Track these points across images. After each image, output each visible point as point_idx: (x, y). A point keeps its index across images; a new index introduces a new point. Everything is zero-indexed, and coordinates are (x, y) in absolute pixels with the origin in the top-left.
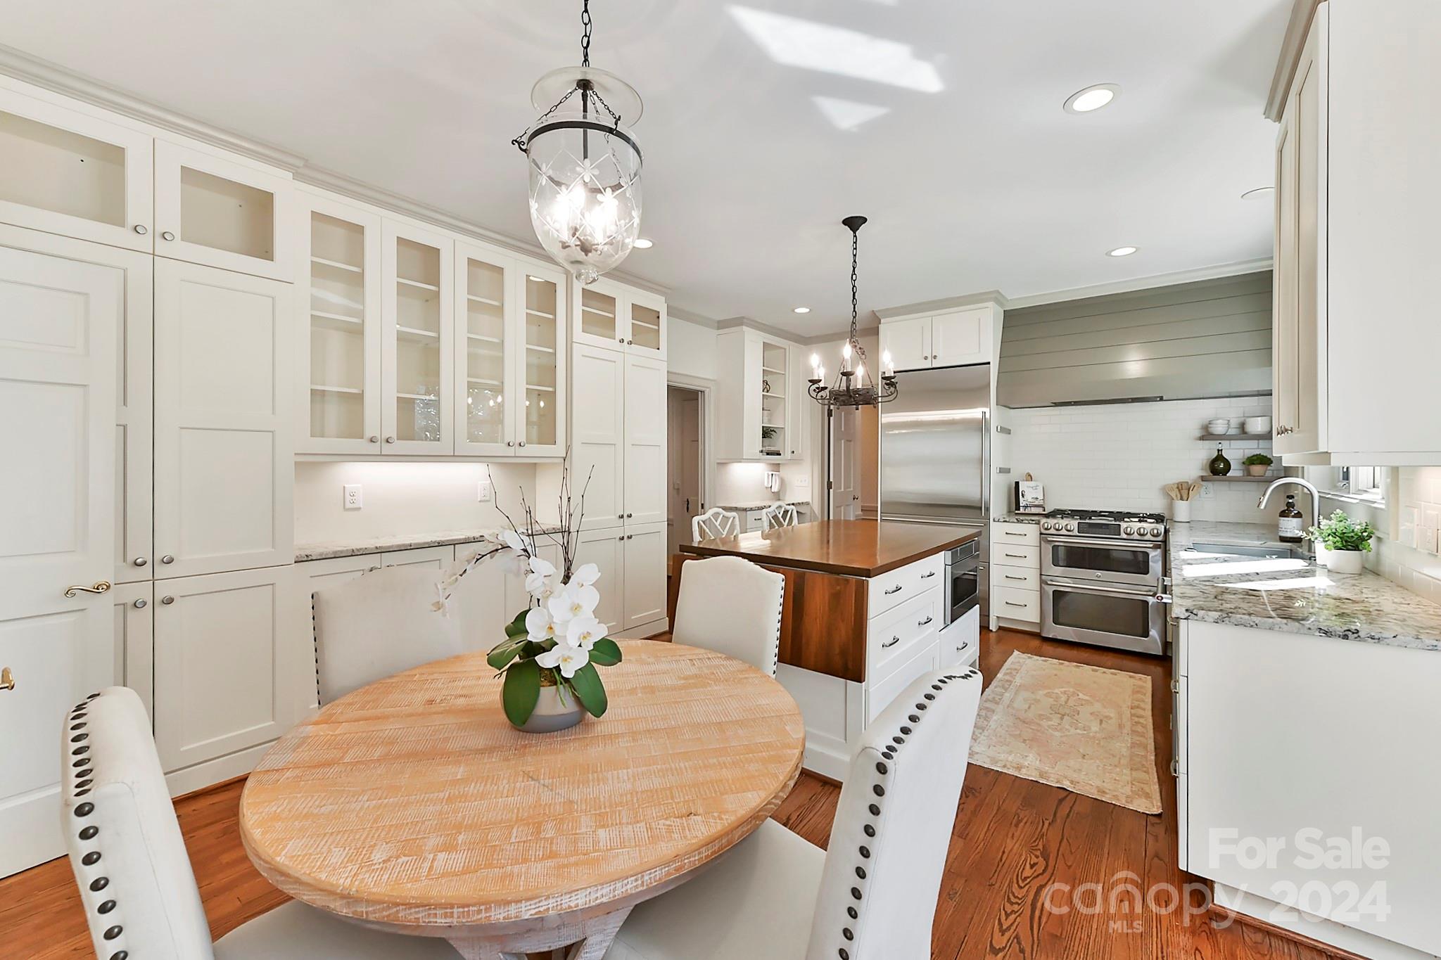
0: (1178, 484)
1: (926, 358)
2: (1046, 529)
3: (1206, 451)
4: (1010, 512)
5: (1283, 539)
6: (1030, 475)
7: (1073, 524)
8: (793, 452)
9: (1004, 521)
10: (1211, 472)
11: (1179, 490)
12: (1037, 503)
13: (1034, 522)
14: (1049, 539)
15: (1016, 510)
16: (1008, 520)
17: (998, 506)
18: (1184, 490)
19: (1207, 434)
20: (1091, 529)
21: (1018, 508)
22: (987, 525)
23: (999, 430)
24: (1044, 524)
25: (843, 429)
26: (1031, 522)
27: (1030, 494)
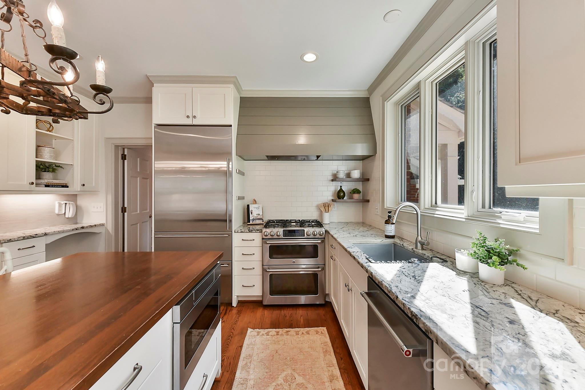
0: (324, 204)
1: (188, 117)
2: (266, 236)
3: (334, 187)
4: (244, 223)
5: (387, 237)
6: (255, 201)
7: (280, 231)
8: (84, 185)
9: (241, 232)
10: (338, 197)
11: (324, 207)
12: (259, 217)
13: (259, 231)
14: (267, 242)
15: (248, 223)
16: (243, 231)
17: (237, 221)
18: (326, 207)
19: (335, 178)
20: (289, 234)
21: (249, 221)
22: (230, 236)
23: (238, 172)
24: (265, 232)
25: (138, 170)
26: (257, 231)
27: (255, 212)
